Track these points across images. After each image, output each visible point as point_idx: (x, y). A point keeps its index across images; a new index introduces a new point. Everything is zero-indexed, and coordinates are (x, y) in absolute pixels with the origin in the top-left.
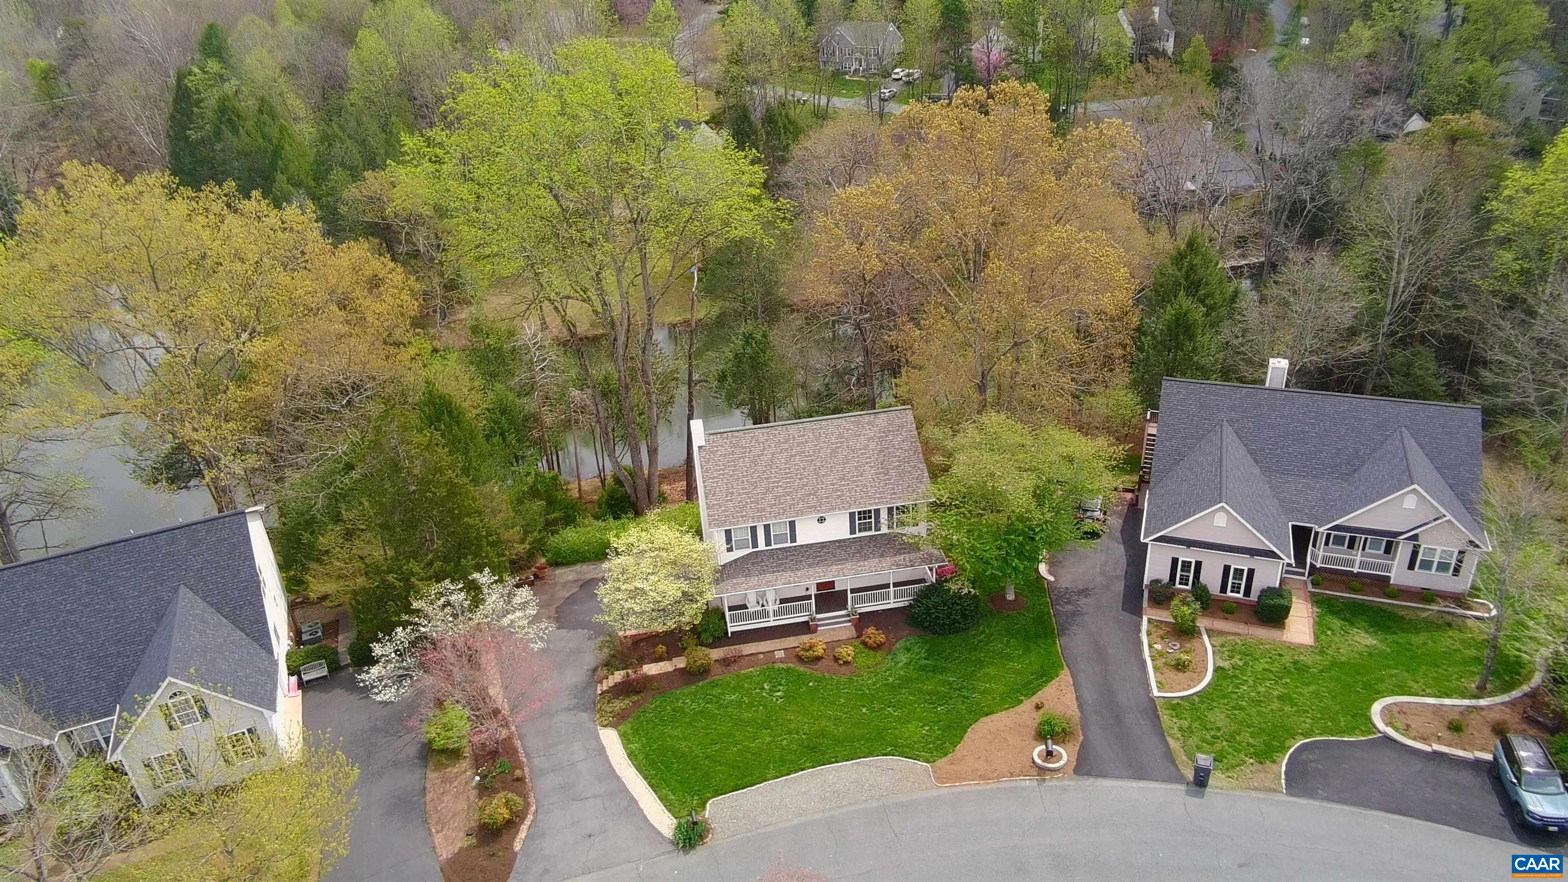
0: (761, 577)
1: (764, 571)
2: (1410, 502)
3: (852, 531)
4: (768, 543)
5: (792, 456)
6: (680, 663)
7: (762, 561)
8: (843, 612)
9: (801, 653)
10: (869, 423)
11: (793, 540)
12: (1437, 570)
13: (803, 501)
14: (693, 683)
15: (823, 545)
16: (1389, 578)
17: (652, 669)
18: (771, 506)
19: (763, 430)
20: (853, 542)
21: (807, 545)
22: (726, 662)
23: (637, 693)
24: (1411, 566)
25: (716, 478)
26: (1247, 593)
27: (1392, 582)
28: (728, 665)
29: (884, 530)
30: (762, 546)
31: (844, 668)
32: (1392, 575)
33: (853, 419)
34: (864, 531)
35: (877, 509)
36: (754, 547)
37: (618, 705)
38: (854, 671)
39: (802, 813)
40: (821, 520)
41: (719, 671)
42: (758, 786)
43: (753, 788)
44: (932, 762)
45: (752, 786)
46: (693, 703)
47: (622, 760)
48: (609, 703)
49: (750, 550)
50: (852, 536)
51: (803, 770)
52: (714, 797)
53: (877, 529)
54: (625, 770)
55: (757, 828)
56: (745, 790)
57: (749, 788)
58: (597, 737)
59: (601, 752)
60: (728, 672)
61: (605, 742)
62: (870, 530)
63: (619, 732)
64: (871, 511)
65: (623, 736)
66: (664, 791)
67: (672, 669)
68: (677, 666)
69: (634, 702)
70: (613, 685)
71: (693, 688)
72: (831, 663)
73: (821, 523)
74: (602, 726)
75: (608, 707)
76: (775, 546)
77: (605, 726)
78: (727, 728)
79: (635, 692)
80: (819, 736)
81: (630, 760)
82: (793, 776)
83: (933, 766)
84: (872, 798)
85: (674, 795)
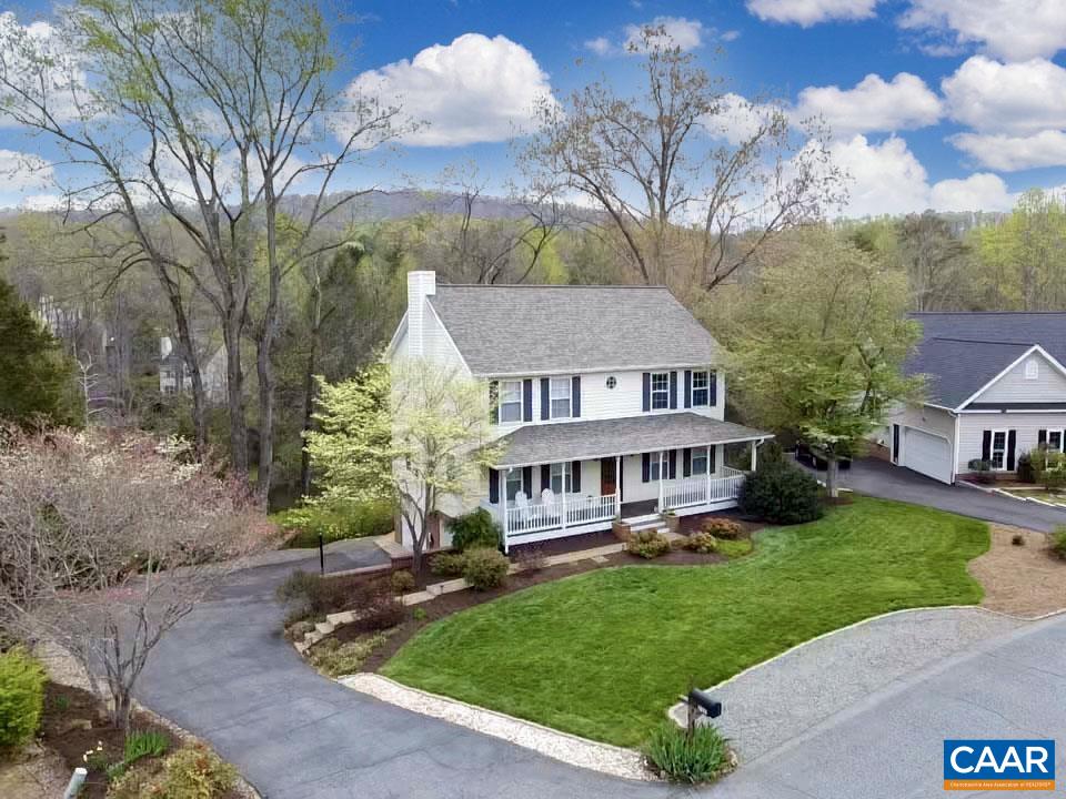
3: (646, 408)
4: (545, 416)
7: (544, 435)
8: (653, 517)
9: (636, 549)
11: (577, 413)
15: (615, 422)
17: (411, 599)
20: (648, 421)
21: (594, 422)
22: (528, 575)
25: (462, 325)
28: (530, 578)
29: (681, 408)
30: (537, 420)
31: (711, 557)
34: (659, 407)
35: (674, 374)
36: (528, 417)
37: (360, 647)
38: (727, 557)
39: (866, 690)
40: (611, 383)
41: (520, 585)
42: (737, 676)
43: (731, 680)
44: (976, 603)
45: (727, 679)
46: (505, 618)
47: (424, 700)
48: (335, 649)
49: (521, 424)
50: (647, 414)
51: (790, 646)
52: (672, 705)
53: (674, 406)
54: (441, 708)
55: (811, 725)
56: (720, 686)
57: (724, 682)
58: (342, 687)
59: (367, 700)
60: (536, 584)
61: (365, 690)
62: (665, 406)
63: (384, 674)
64: (665, 376)
65: (398, 677)
66: (558, 717)
67: (433, 597)
68: (439, 593)
69: (391, 637)
70: (332, 629)
71: (491, 605)
72: (689, 555)
73: (611, 387)
74: (343, 673)
75: (341, 652)
76: (552, 421)
77: (349, 672)
78: (597, 628)
79: (383, 629)
80: (766, 611)
81: (444, 694)
82: (783, 654)
83: (985, 606)
84: (952, 651)
85: (586, 716)
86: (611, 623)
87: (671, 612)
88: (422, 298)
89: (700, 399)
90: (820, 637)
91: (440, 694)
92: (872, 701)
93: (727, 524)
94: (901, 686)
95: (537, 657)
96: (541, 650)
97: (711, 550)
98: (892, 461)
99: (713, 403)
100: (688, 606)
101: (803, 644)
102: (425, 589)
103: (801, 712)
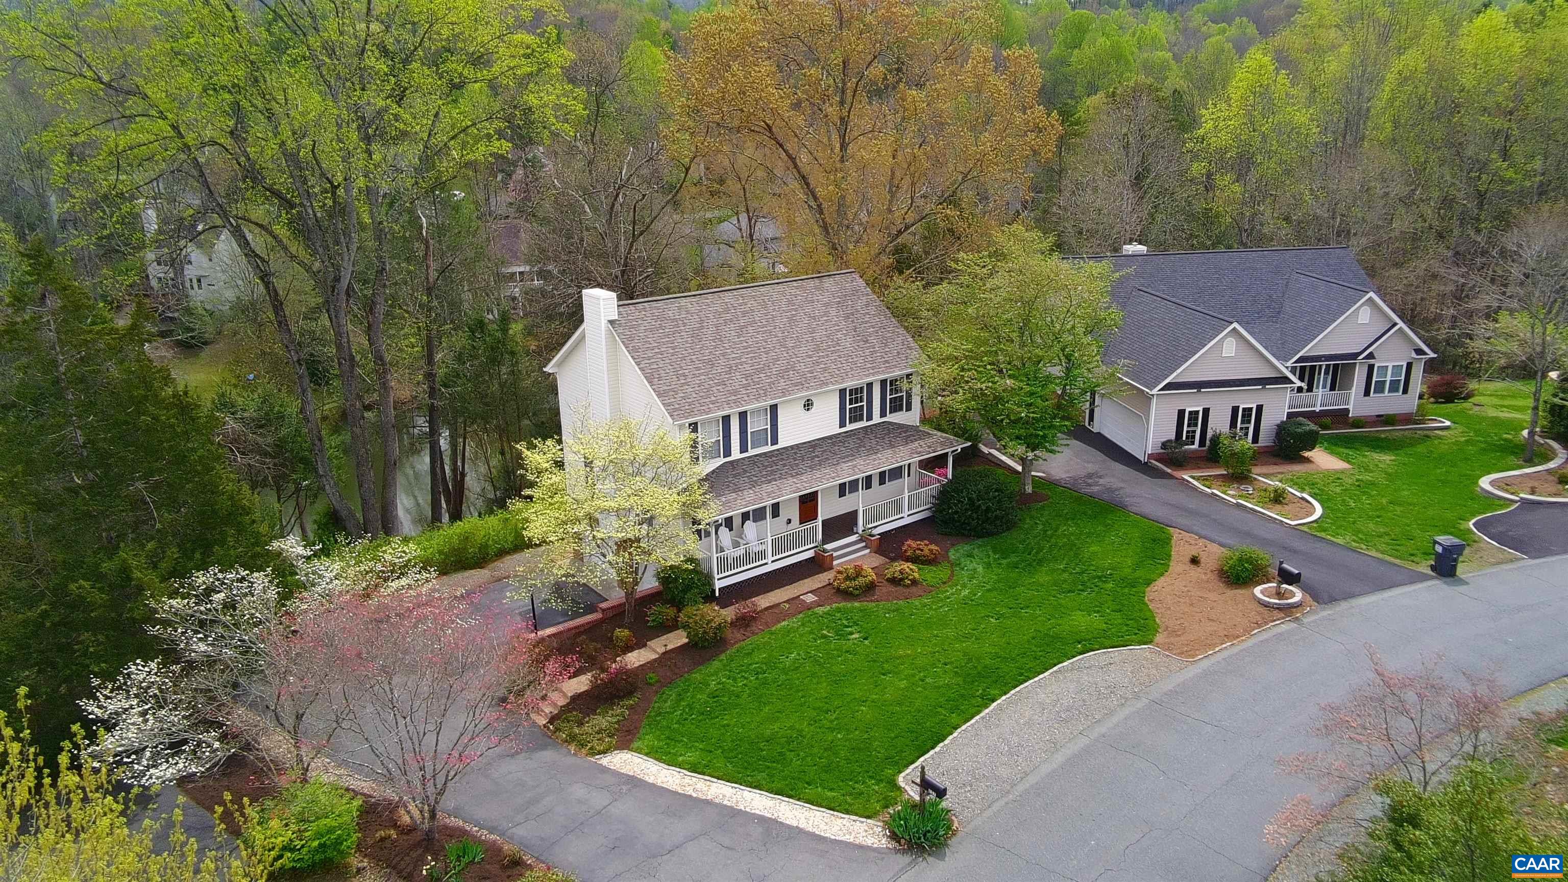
0: (757, 489)
1: (755, 482)
2: (1364, 315)
3: (842, 424)
4: (744, 449)
5: (742, 328)
6: (677, 639)
7: (745, 471)
8: (853, 538)
9: (843, 586)
10: (816, 288)
11: (775, 441)
12: (1389, 392)
13: (783, 377)
14: (710, 659)
15: (813, 445)
16: (1347, 410)
17: (635, 659)
18: (745, 387)
19: (689, 299)
20: (846, 437)
21: (792, 447)
22: (744, 622)
23: (630, 694)
24: (1367, 393)
25: (652, 357)
26: (1255, 439)
27: (1350, 415)
28: (747, 626)
29: (877, 419)
30: (736, 454)
31: (914, 589)
32: (1351, 407)
33: (795, 284)
34: (855, 421)
35: (870, 385)
36: (728, 453)
37: (603, 720)
38: (929, 590)
39: (1055, 746)
40: (808, 405)
41: (739, 636)
42: (950, 737)
43: (946, 742)
44: (1150, 642)
45: (943, 741)
46: (735, 679)
47: (687, 780)
48: (580, 724)
49: (721, 461)
50: (844, 430)
51: (993, 701)
52: (900, 772)
53: (870, 418)
54: (706, 789)
55: (1013, 785)
56: (937, 749)
57: (941, 744)
58: (604, 770)
59: (634, 782)
60: (753, 633)
61: (626, 770)
62: (861, 419)
63: (638, 751)
64: (862, 388)
65: (653, 753)
66: (809, 791)
67: (656, 656)
68: (663, 650)
69: (631, 708)
70: (568, 701)
71: (716, 664)
72: (892, 589)
73: (808, 410)
74: (599, 753)
75: (587, 728)
76: (752, 452)
77: (604, 752)
78: (823, 689)
79: (621, 698)
80: (970, 660)
81: (704, 774)
82: (987, 711)
83: (1157, 645)
84: (1127, 699)
85: (831, 790)
86: (835, 682)
87: (886, 666)
88: (604, 324)
89: (897, 406)
90: (1018, 689)
91: (699, 773)
92: (1059, 758)
93: (928, 548)
94: (1083, 742)
95: (776, 727)
96: (778, 718)
97: (914, 582)
98: (1087, 424)
99: (909, 408)
100: (900, 657)
101: (1004, 698)
102: (645, 645)
103: (1003, 772)
